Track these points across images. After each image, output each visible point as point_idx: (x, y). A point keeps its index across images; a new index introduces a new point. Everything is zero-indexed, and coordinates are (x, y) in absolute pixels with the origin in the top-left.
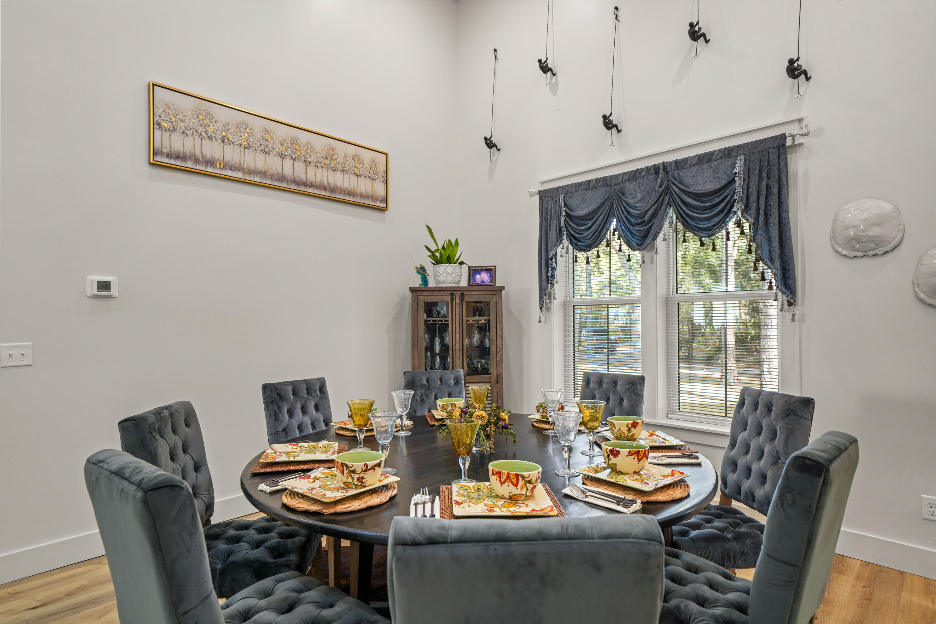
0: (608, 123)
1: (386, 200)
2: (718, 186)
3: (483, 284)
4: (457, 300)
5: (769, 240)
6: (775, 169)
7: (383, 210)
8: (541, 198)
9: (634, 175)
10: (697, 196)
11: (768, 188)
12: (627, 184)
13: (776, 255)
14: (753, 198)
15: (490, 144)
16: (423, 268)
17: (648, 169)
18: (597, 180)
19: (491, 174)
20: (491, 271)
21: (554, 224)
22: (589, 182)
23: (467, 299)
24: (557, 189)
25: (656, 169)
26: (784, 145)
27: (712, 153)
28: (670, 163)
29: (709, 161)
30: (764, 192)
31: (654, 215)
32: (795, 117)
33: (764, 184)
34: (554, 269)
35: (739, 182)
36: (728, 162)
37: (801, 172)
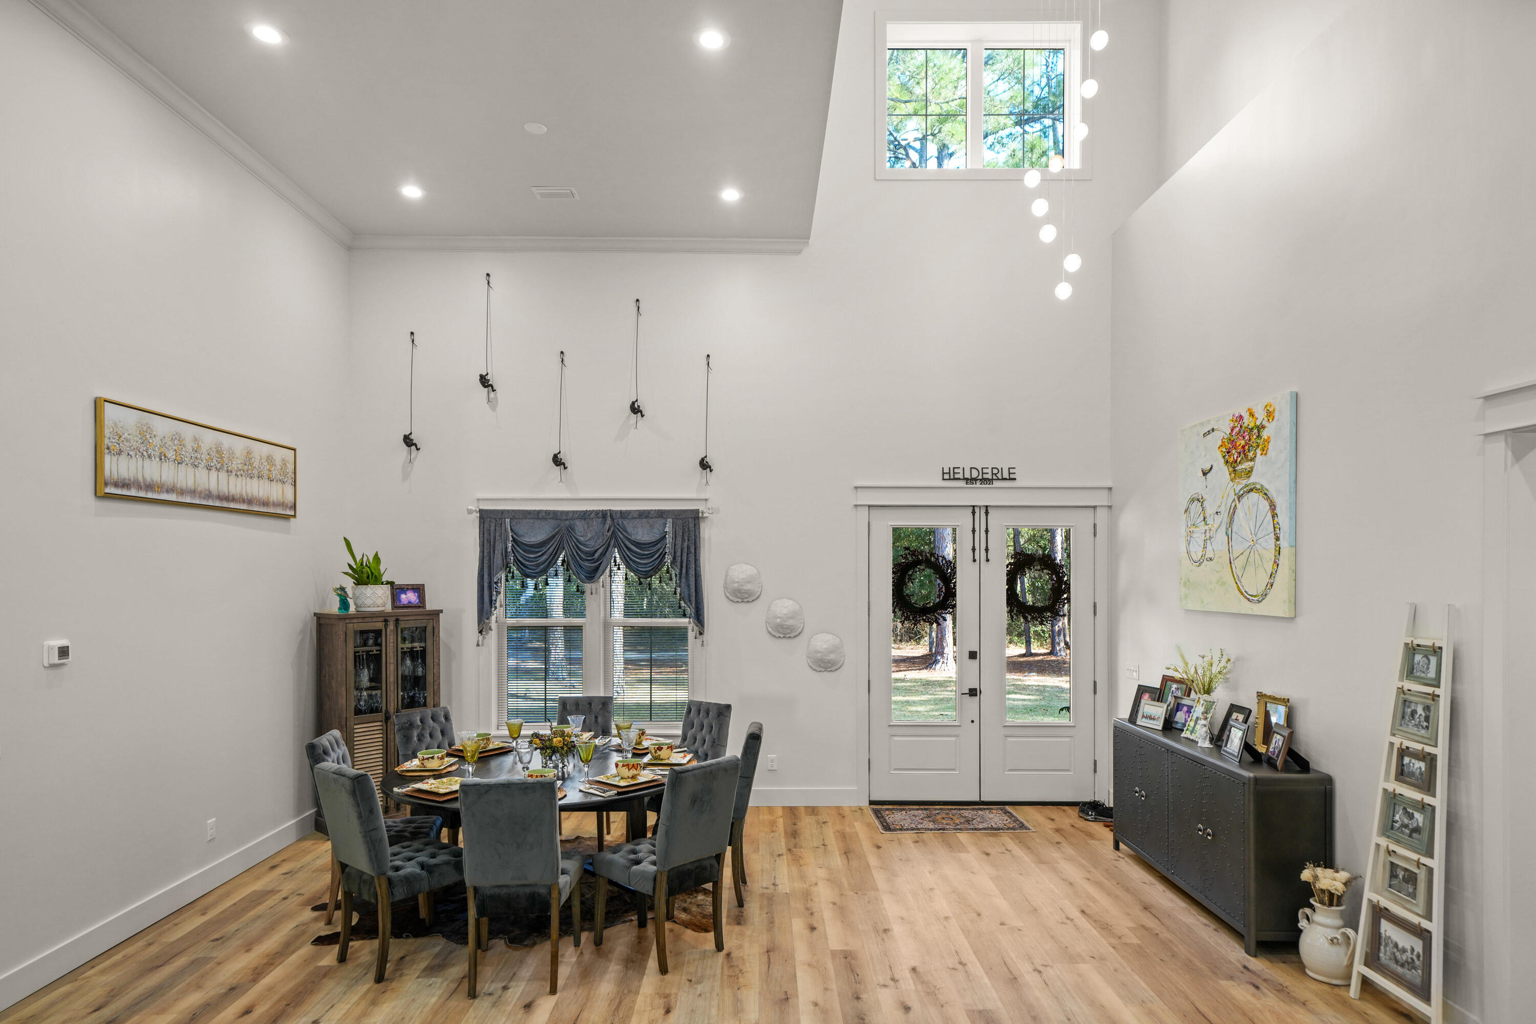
0: (557, 461)
1: (294, 507)
2: (653, 539)
3: (409, 606)
4: (391, 627)
5: (689, 586)
6: (692, 534)
7: (286, 517)
8: (481, 518)
9: (584, 516)
10: (637, 544)
11: (688, 548)
12: (578, 522)
13: (693, 599)
14: (679, 554)
15: (408, 441)
16: (342, 589)
17: (597, 513)
18: (548, 512)
19: (406, 476)
20: (419, 589)
21: (499, 547)
22: (539, 512)
23: (402, 625)
24: (503, 512)
25: (603, 515)
26: (698, 518)
27: (649, 512)
28: (616, 512)
29: (647, 517)
30: (685, 550)
31: (604, 554)
32: (703, 496)
33: (686, 544)
34: (498, 593)
35: (669, 539)
36: (661, 521)
37: (706, 536)
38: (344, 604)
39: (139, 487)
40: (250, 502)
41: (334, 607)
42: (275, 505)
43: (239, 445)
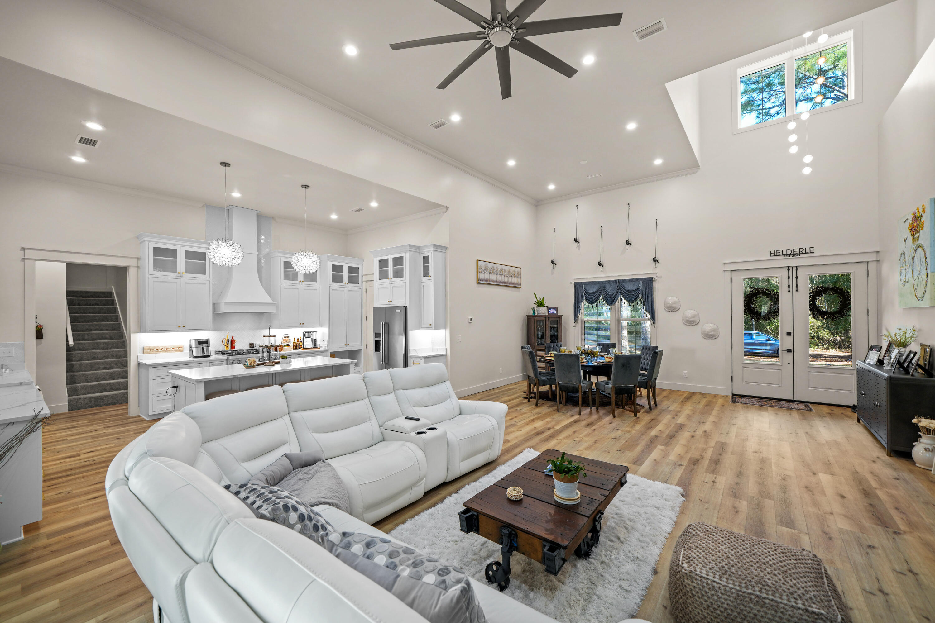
0: (600, 264)
1: (521, 285)
2: (634, 289)
3: (553, 314)
4: (547, 320)
5: (648, 306)
6: (650, 286)
7: (519, 288)
8: (575, 285)
9: (609, 282)
10: (628, 291)
11: (648, 291)
12: (607, 285)
13: (650, 310)
14: (644, 294)
15: (553, 262)
16: (534, 308)
17: (613, 281)
18: (596, 282)
19: (552, 273)
20: (556, 309)
21: (580, 294)
22: (593, 282)
23: (550, 319)
24: (581, 282)
25: (616, 281)
26: (652, 280)
27: (633, 279)
28: (620, 280)
29: (632, 281)
30: (647, 292)
31: (616, 295)
32: (655, 272)
33: (647, 290)
34: (580, 309)
35: (640, 288)
36: (638, 282)
37: (656, 287)
38: (534, 313)
39: (485, 281)
40: (509, 283)
41: (531, 313)
42: (516, 284)
43: (507, 268)
